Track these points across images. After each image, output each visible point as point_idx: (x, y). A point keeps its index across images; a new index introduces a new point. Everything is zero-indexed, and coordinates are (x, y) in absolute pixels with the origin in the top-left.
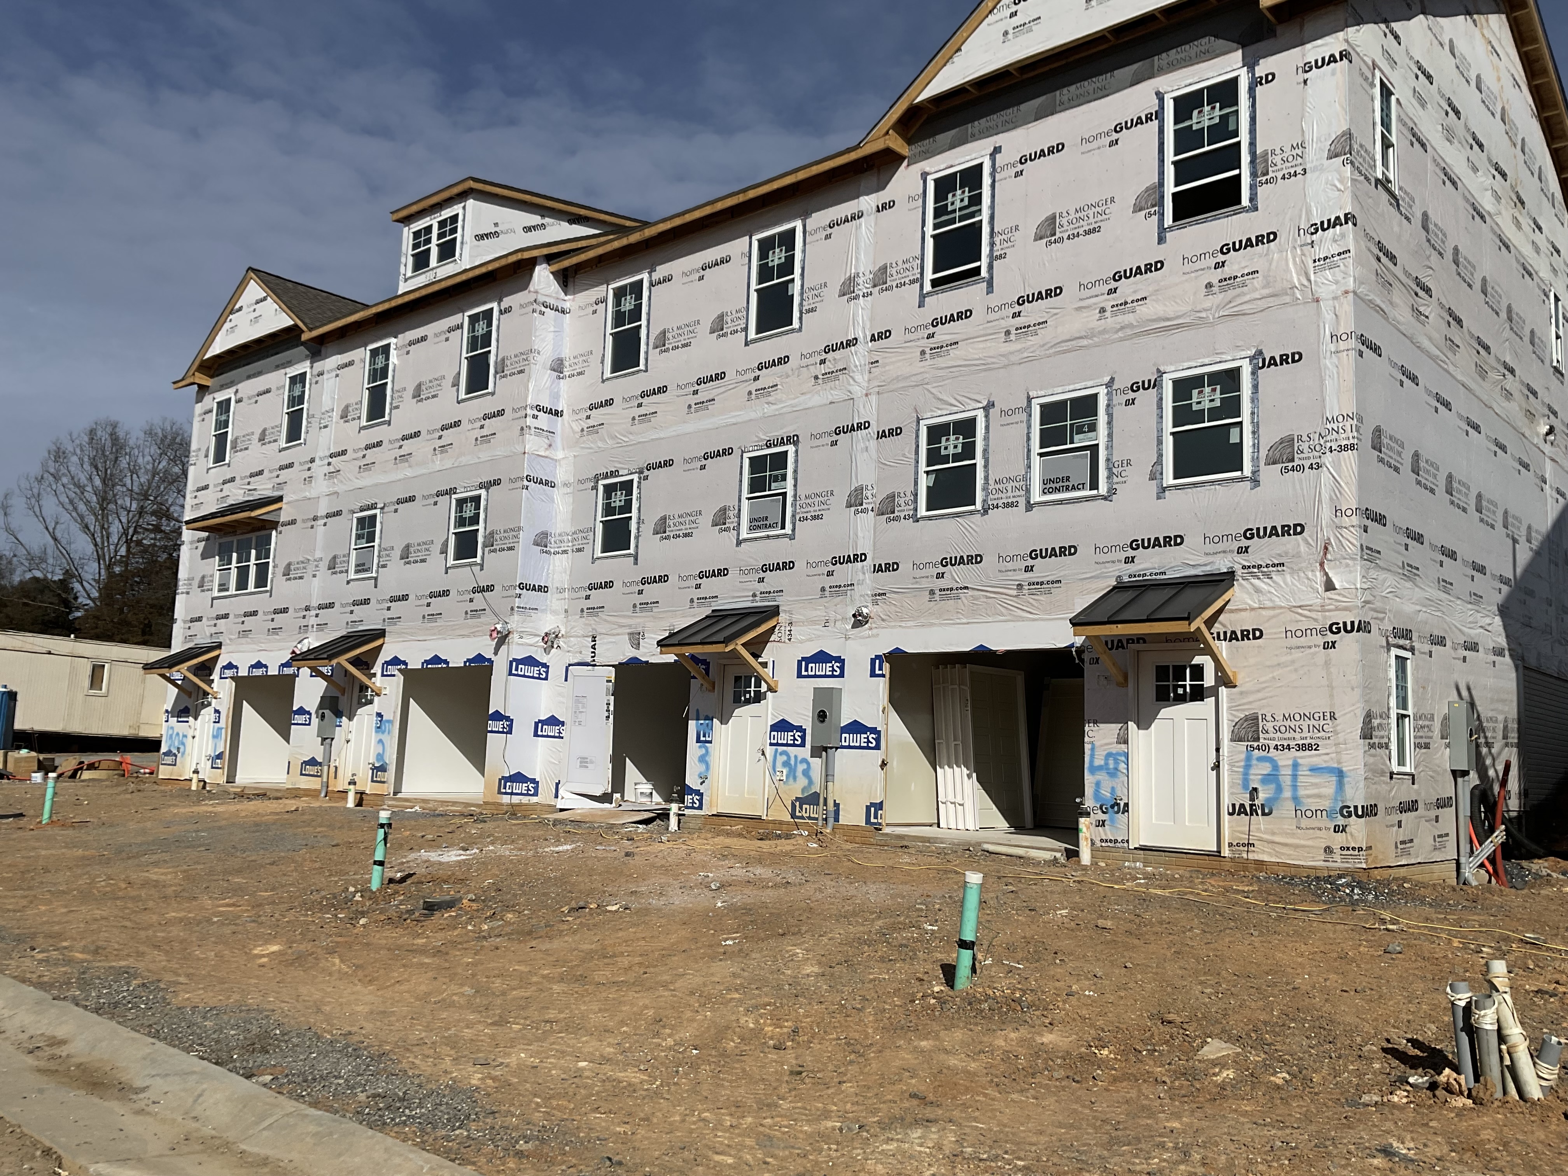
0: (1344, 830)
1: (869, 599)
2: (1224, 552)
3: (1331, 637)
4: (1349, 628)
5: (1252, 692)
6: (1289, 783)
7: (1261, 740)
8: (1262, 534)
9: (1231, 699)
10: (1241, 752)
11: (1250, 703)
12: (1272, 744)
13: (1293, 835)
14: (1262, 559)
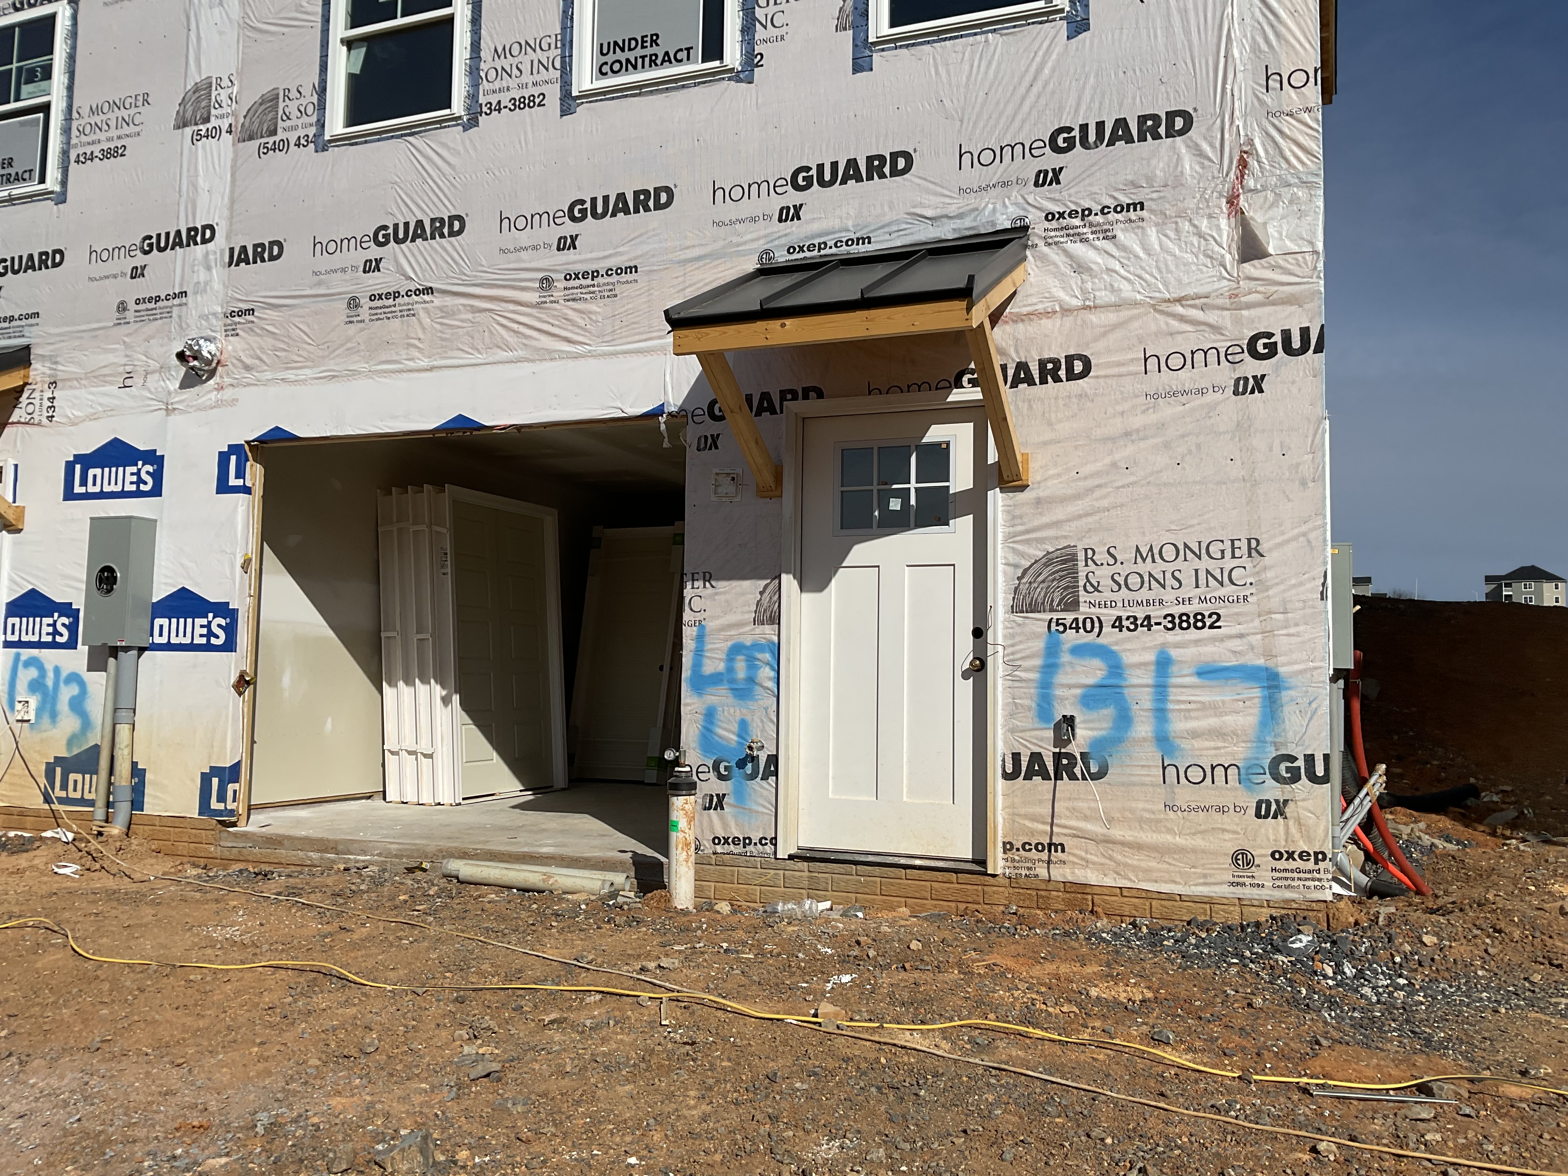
0: (1280, 812)
1: (218, 324)
2: (1005, 184)
3: (1251, 367)
4: (1296, 344)
5: (1063, 500)
6: (1148, 705)
7: (1084, 608)
8: (1092, 137)
9: (1013, 518)
10: (1035, 636)
11: (1056, 524)
12: (1108, 615)
13: (1155, 824)
14: (1092, 195)
